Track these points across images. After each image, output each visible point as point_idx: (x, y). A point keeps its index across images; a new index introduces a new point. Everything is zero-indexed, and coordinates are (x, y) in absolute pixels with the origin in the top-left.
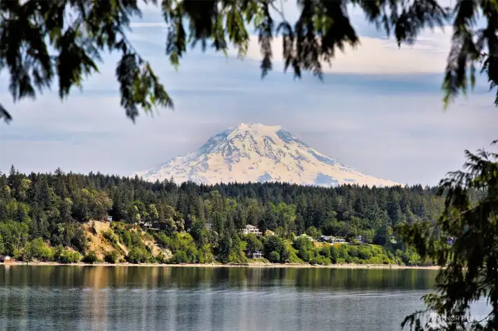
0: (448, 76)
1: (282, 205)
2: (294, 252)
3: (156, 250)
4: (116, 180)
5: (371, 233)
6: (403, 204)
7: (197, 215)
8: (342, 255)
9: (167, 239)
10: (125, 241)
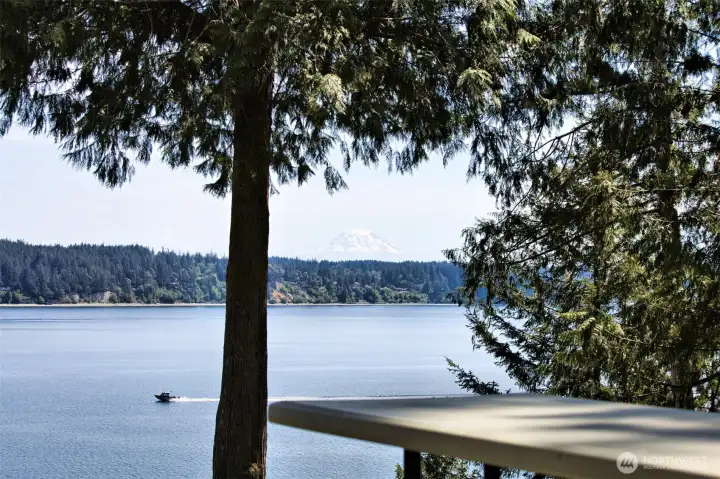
0: (469, 171)
1: (373, 272)
2: (380, 297)
3: (307, 297)
4: (286, 259)
5: (421, 286)
6: (437, 272)
7: (330, 278)
8: (405, 298)
9: (314, 291)
10: (291, 293)
